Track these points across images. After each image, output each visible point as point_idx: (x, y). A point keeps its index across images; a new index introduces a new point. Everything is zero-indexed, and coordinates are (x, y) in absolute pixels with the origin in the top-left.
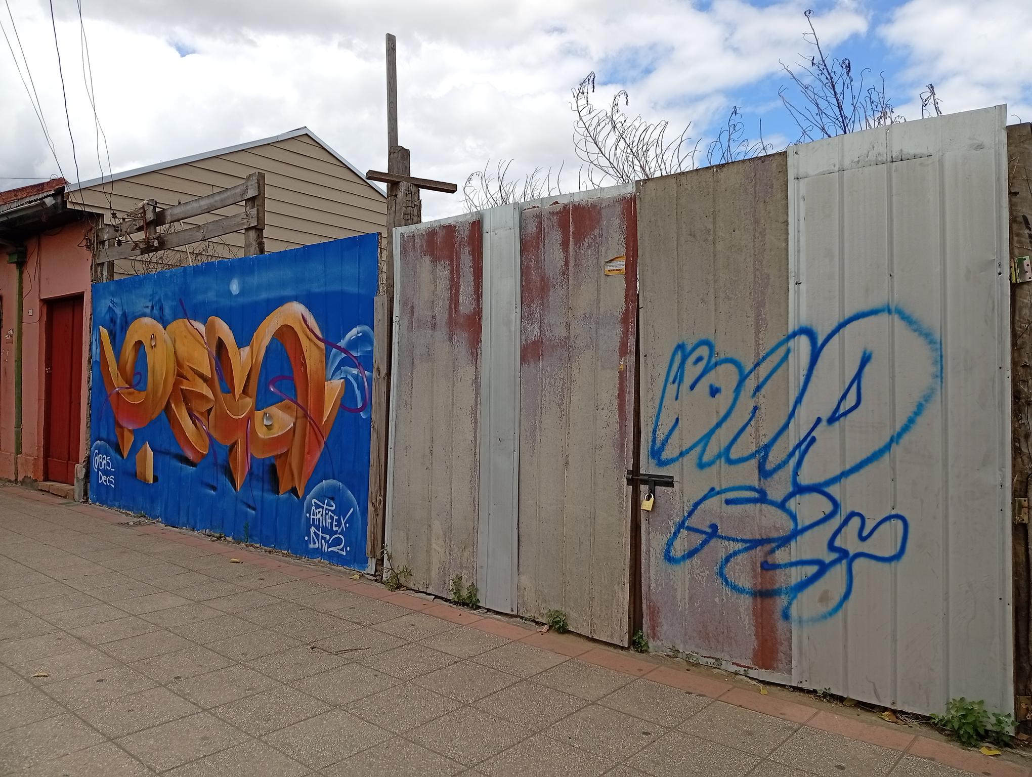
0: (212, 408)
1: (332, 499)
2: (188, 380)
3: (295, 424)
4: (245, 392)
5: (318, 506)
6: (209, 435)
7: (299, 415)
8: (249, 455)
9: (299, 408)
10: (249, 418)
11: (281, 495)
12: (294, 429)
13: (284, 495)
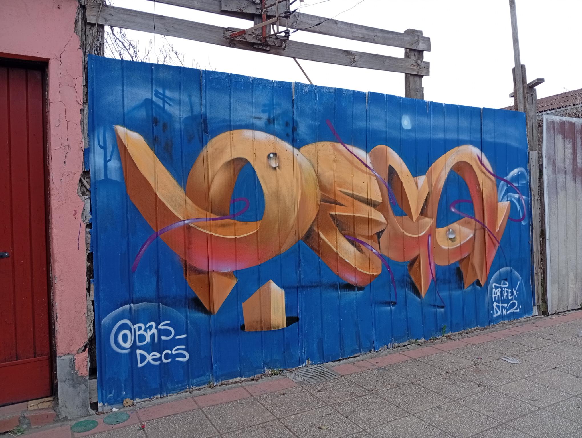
0: (382, 231)
1: (506, 280)
2: (343, 205)
3: (475, 235)
4: (423, 213)
5: (496, 288)
6: (381, 256)
7: (477, 227)
8: (432, 265)
9: (477, 223)
10: (430, 235)
11: (466, 289)
12: (474, 238)
13: (469, 288)
